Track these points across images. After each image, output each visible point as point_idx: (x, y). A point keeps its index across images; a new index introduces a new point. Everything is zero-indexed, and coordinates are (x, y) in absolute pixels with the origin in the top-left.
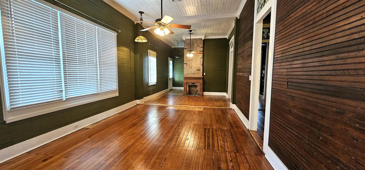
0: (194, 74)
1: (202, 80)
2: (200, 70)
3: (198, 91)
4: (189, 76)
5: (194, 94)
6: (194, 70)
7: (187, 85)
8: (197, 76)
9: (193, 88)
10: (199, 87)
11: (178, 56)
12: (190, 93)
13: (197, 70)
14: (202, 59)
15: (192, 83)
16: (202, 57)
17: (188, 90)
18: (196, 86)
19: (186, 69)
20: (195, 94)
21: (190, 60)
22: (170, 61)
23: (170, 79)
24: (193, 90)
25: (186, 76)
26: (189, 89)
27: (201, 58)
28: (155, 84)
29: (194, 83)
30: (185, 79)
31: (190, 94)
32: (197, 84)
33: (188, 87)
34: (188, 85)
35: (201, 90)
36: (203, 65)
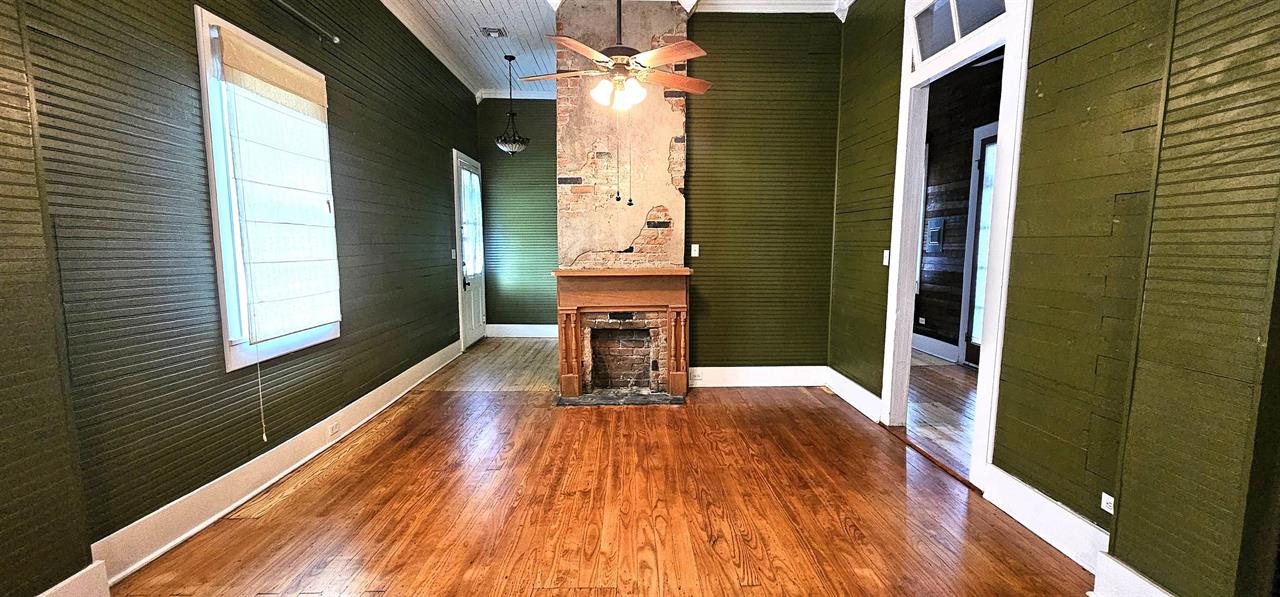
0: (630, 250)
1: (683, 295)
2: (666, 225)
3: (655, 366)
4: (592, 265)
5: (625, 384)
6: (626, 226)
7: (579, 324)
8: (648, 265)
9: (619, 347)
10: (662, 336)
11: (515, 142)
12: (602, 377)
13: (650, 224)
14: (682, 146)
15: (613, 315)
16: (681, 132)
17: (588, 357)
18: (645, 332)
19: (575, 222)
20: (637, 384)
21: (600, 154)
22: (465, 174)
23: (465, 284)
24: (620, 358)
25: (577, 269)
26: (595, 353)
27: (677, 140)
28: (334, 333)
29: (629, 315)
30: (567, 284)
31: (605, 386)
32: (651, 320)
33: (587, 343)
34: (588, 330)
35: (677, 360)
36: (685, 192)
